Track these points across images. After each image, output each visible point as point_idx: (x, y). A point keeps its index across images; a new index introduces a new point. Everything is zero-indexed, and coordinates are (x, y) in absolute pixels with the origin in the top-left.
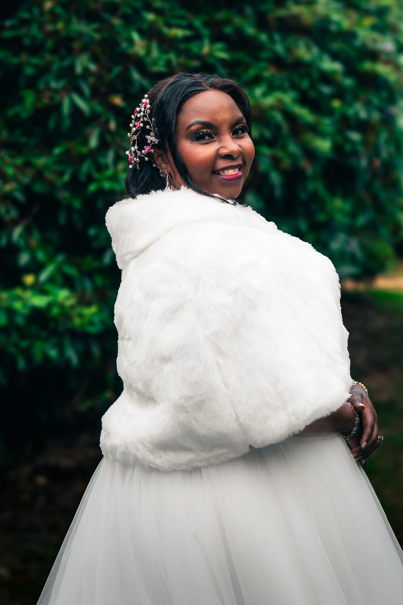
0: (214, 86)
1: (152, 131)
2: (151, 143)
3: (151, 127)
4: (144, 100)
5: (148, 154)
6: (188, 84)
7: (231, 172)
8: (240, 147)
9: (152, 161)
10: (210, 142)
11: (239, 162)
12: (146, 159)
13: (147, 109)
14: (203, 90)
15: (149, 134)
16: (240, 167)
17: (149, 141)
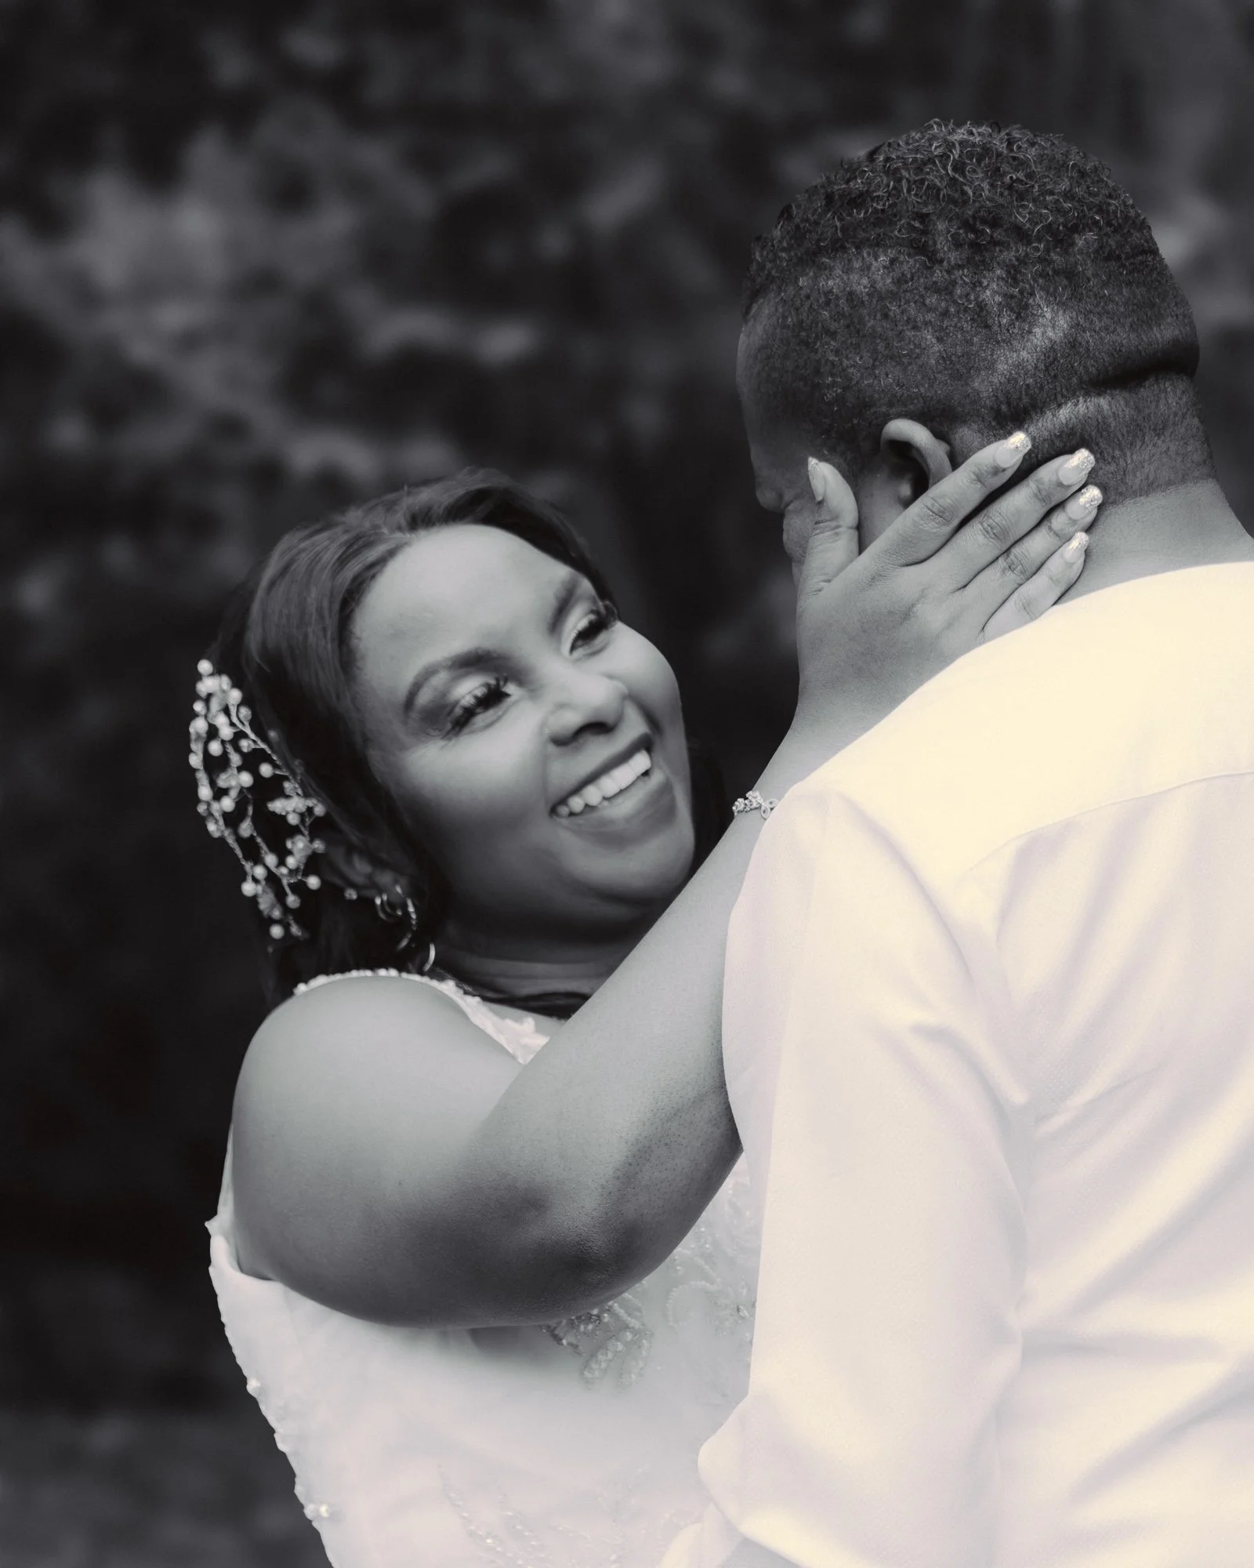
0: (422, 520)
1: (286, 778)
2: (303, 821)
3: (275, 766)
4: (206, 686)
5: (313, 864)
6: (332, 558)
7: (624, 775)
8: (611, 677)
9: (338, 881)
10: (503, 714)
11: (634, 727)
12: (313, 882)
13: (233, 711)
14: (391, 553)
15: (282, 794)
16: (645, 744)
17: (293, 820)
